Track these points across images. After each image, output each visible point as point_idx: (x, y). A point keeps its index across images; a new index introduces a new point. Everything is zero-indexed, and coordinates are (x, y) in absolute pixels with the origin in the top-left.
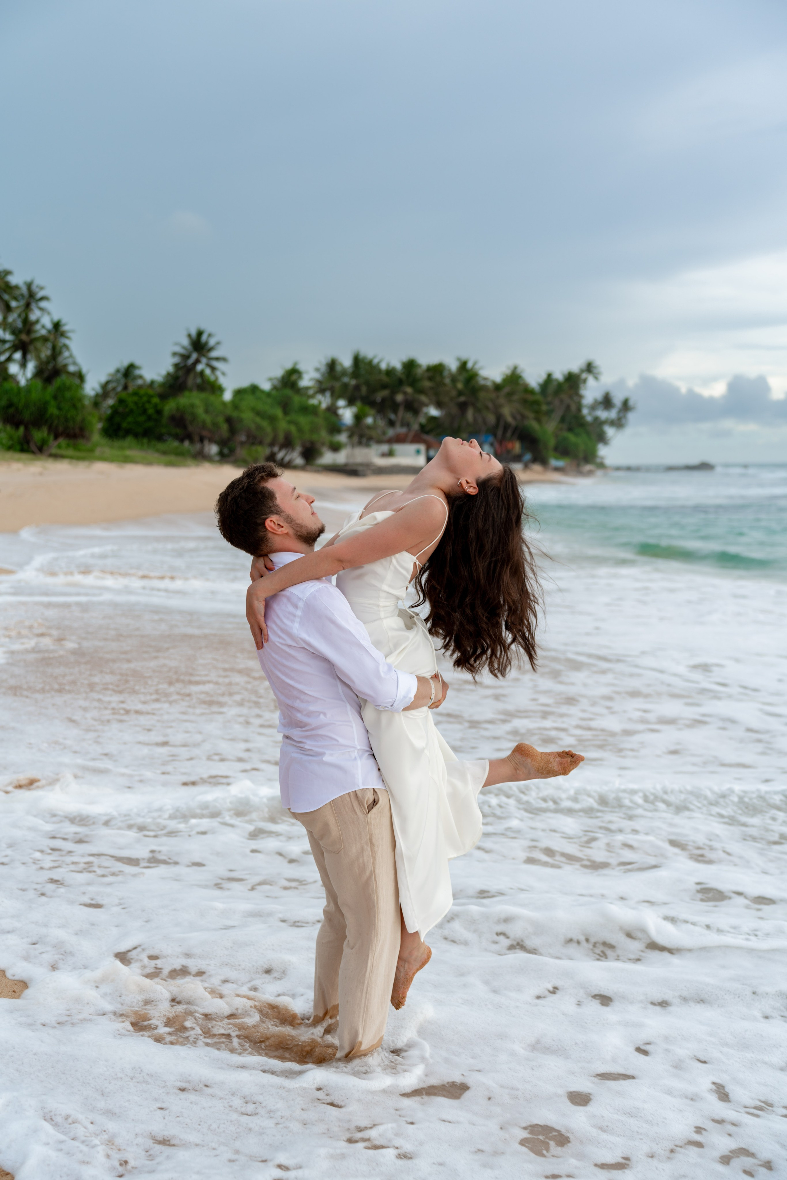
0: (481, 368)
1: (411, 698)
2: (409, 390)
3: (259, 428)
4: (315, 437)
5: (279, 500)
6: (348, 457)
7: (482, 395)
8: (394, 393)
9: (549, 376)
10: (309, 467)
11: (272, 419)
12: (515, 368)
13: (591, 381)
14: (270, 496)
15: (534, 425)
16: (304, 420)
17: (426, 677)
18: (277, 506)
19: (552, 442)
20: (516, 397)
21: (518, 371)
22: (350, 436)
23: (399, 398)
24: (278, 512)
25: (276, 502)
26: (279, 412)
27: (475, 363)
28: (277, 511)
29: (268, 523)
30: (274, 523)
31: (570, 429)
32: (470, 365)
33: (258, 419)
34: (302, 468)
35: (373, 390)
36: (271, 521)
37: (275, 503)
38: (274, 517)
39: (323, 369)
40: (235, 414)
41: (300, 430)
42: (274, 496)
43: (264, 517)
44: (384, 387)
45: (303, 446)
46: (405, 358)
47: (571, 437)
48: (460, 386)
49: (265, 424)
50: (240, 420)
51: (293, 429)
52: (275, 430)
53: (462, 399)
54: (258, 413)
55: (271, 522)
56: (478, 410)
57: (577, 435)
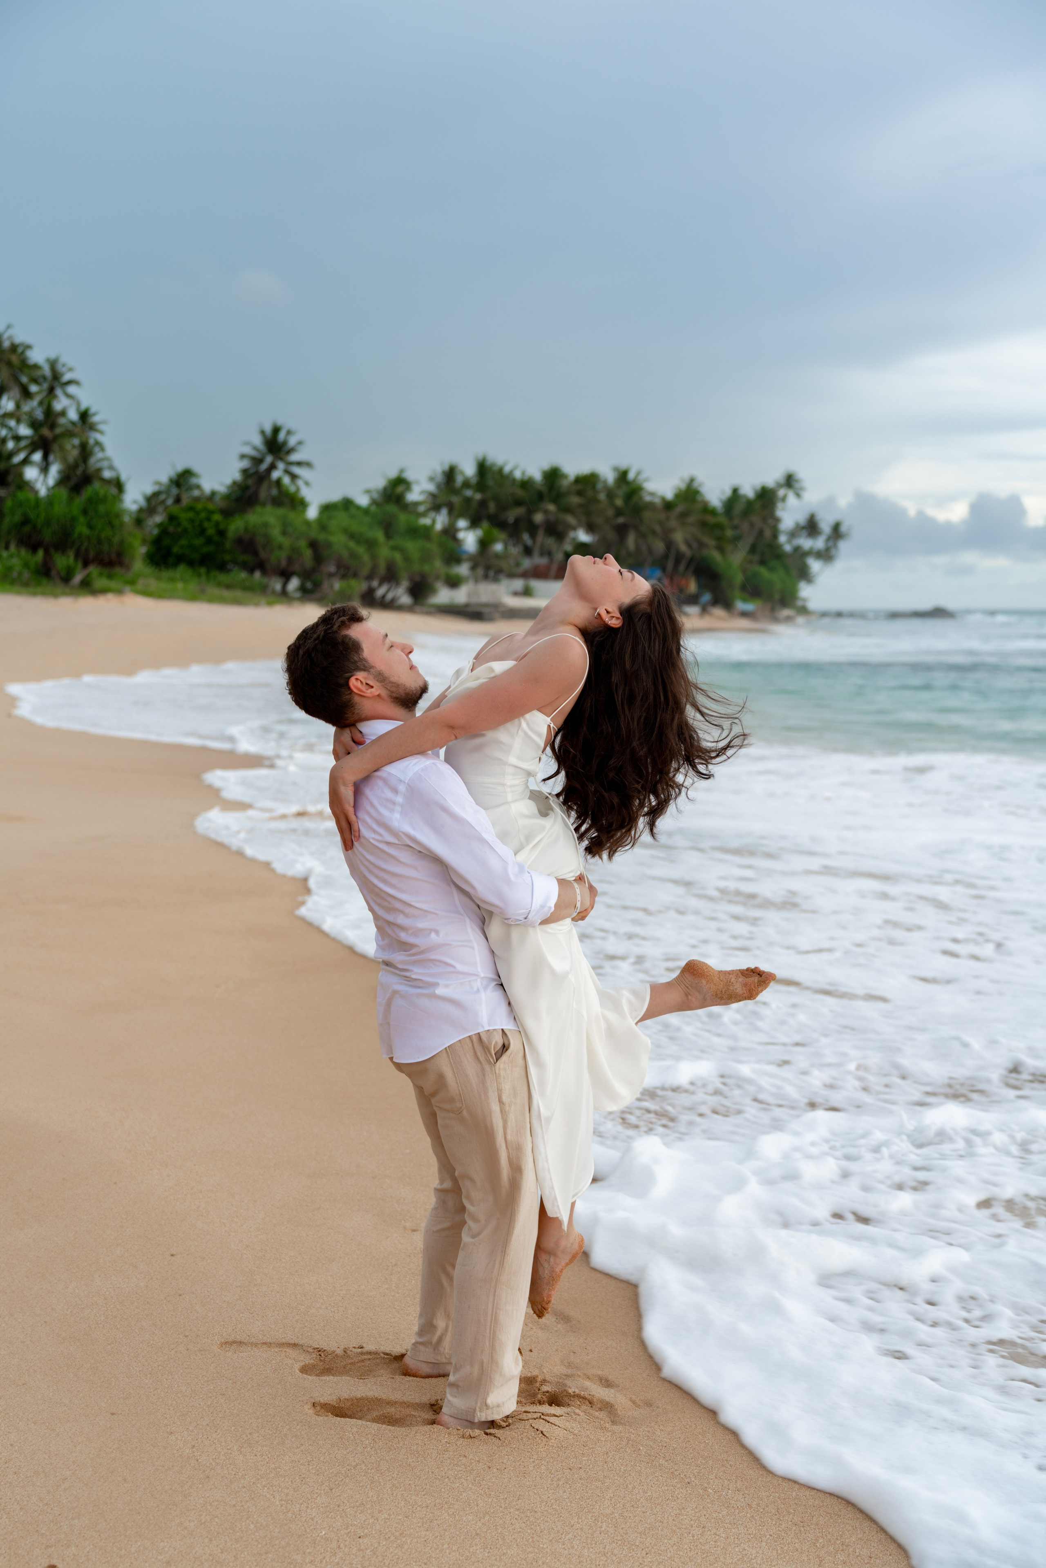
0: (646, 480)
1: (550, 908)
2: (551, 507)
3: (353, 555)
4: (426, 568)
5: (367, 652)
6: (469, 595)
7: (647, 515)
8: (531, 512)
9: (735, 491)
10: (418, 608)
11: (371, 544)
12: (692, 480)
13: (792, 499)
14: (355, 647)
15: (716, 556)
16: (412, 546)
17: (567, 879)
18: (365, 660)
19: (739, 578)
20: (691, 519)
21: (695, 485)
22: (473, 568)
23: (539, 518)
24: (366, 668)
25: (362, 655)
26: (380, 535)
27: (638, 473)
28: (364, 666)
29: (353, 682)
30: (361, 682)
31: (763, 562)
32: (631, 476)
33: (352, 544)
34: (409, 609)
35: (503, 507)
36: (357, 679)
37: (361, 657)
38: (360, 675)
39: (440, 478)
40: (322, 537)
41: (407, 559)
42: (360, 647)
43: (347, 675)
44: (518, 503)
45: (411, 579)
46: (546, 466)
47: (764, 572)
48: (619, 502)
49: (361, 550)
50: (329, 545)
51: (398, 557)
52: (374, 557)
53: (621, 520)
54: (352, 536)
55: (357, 681)
56: (642, 535)
57: (772, 570)
